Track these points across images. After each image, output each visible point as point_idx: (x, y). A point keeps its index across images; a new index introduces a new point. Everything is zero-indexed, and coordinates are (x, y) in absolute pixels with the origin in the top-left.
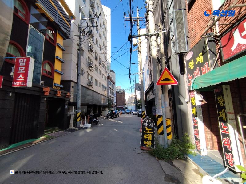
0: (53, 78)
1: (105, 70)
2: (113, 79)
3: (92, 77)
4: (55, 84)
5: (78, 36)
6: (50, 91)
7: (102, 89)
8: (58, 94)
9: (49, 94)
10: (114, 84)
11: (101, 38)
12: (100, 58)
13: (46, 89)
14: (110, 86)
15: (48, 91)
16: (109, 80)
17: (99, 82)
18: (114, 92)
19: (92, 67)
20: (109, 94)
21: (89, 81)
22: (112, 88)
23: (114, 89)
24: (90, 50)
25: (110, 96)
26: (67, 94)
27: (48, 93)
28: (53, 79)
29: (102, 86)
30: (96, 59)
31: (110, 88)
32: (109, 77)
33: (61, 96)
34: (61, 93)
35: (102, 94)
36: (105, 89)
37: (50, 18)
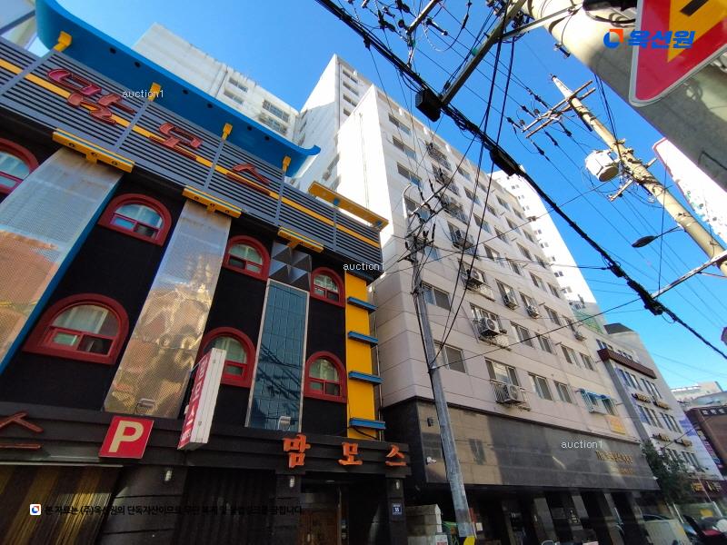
0: (343, 401)
1: (571, 331)
2: (636, 359)
3: (512, 370)
4: (351, 420)
5: (405, 258)
6: (309, 447)
7: (585, 412)
8: (345, 458)
9: (306, 459)
10: (654, 378)
11: (505, 241)
12: (523, 297)
13: (292, 444)
14: (633, 391)
15: (302, 450)
16: (614, 365)
17: (557, 384)
18: (669, 413)
19: (497, 334)
20: (645, 425)
21: (499, 384)
22: (645, 394)
23: (662, 401)
24: (472, 283)
25: (659, 438)
26: (389, 452)
27: (302, 457)
28: (344, 406)
29: (578, 398)
30: (508, 304)
31: (636, 397)
32: (605, 355)
33: (359, 463)
34: (359, 449)
35: (594, 431)
36: (601, 407)
37: (313, 247)
